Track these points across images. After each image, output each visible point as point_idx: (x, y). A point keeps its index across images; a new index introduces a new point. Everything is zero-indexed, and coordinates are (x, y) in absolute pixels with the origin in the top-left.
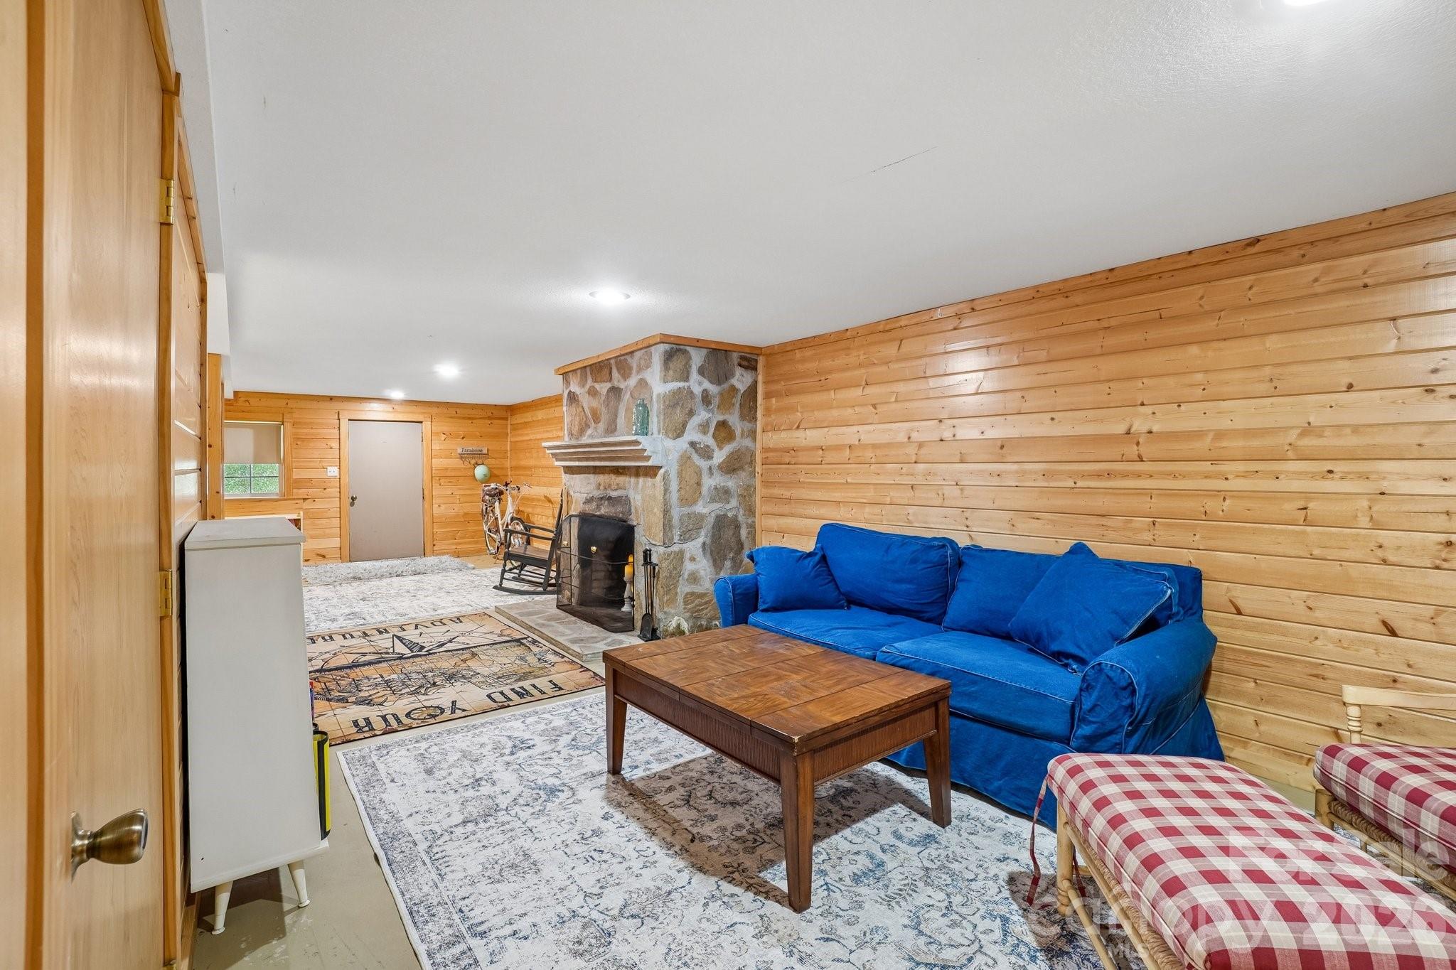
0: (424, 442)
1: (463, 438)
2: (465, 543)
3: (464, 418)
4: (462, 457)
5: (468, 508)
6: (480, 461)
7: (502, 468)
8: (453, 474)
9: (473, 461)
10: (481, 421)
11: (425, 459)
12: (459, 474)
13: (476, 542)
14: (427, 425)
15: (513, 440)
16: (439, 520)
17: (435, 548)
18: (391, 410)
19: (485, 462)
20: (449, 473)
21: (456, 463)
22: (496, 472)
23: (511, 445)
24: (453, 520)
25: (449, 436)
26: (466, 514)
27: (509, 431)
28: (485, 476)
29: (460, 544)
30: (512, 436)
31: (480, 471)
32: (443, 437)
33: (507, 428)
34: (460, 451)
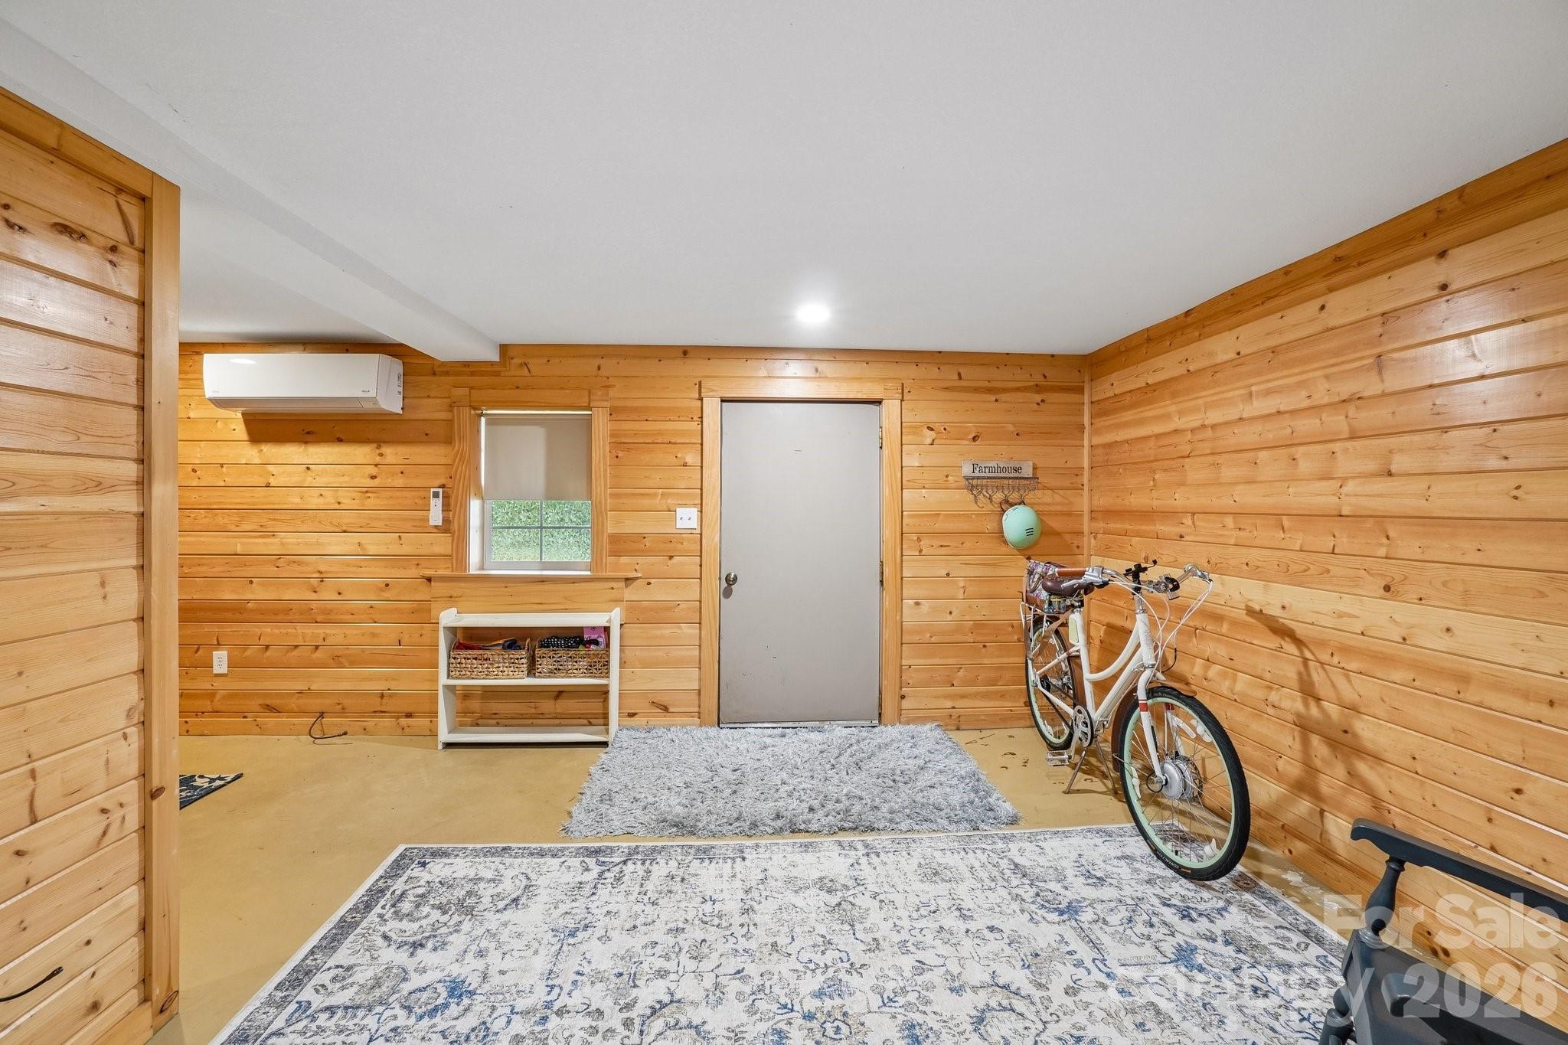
0: (885, 450)
1: (974, 439)
2: (975, 696)
3: (976, 390)
4: (972, 485)
5: (983, 610)
6: (1014, 496)
7: (1069, 514)
8: (951, 526)
9: (999, 496)
10: (1019, 397)
11: (887, 491)
12: (965, 526)
13: (1002, 696)
14: (891, 407)
15: (1096, 440)
16: (916, 638)
17: (905, 704)
18: (812, 374)
19: (1030, 497)
20: (940, 525)
21: (961, 499)
22: (1055, 524)
23: (1092, 456)
24: (947, 639)
25: (942, 433)
26: (978, 626)
27: (1086, 420)
28: (1030, 532)
29: (963, 696)
30: (1096, 432)
31: (1017, 521)
32: (929, 436)
33: (1080, 413)
34: (967, 470)
